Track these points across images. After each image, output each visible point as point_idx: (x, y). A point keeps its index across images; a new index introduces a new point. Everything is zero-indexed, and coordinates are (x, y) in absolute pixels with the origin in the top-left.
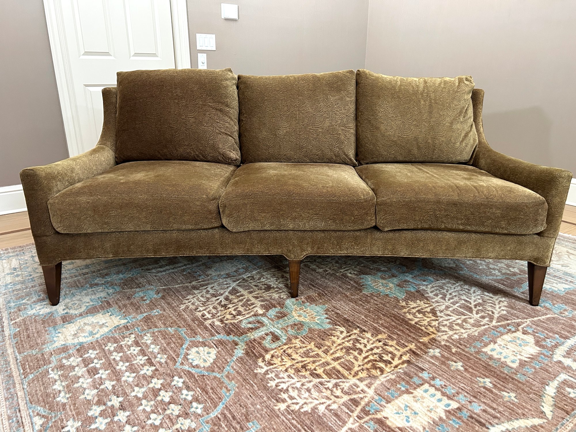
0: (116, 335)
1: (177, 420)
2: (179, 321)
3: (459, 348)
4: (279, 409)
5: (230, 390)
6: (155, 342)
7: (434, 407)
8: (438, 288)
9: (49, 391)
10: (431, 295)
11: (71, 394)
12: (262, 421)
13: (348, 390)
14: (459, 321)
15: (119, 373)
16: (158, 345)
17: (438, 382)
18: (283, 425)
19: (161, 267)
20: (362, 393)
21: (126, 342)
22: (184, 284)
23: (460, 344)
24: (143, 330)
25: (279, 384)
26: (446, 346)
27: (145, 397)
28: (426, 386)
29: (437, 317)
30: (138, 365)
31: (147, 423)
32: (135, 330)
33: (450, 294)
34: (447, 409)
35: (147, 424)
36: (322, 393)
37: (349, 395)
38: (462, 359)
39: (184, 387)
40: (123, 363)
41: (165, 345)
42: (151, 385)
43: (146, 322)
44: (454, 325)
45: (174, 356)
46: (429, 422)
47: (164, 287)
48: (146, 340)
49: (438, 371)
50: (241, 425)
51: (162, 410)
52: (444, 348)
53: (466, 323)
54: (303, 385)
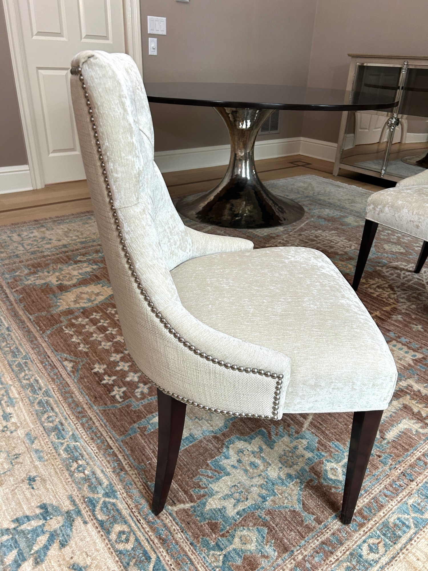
7: (402, 357)
9: (69, 342)
10: (387, 274)
11: (89, 345)
14: (414, 295)
17: (403, 340)
28: (394, 342)
29: (395, 291)
34: (414, 358)
38: (422, 323)
49: (402, 332)
52: (405, 315)
53: (421, 296)
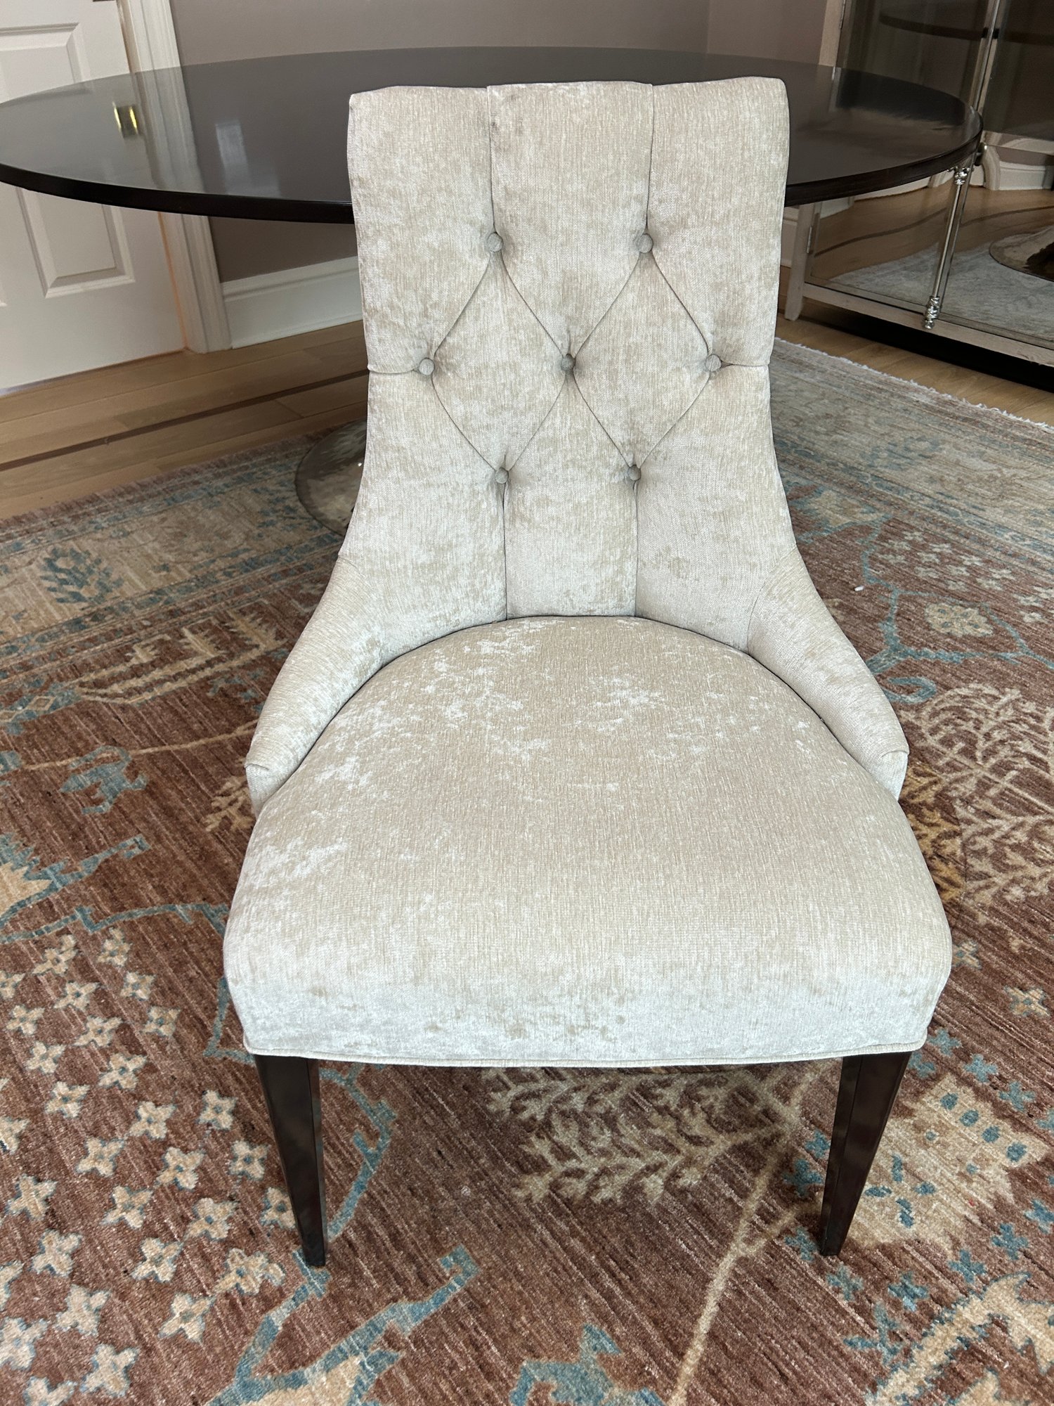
0: (18, 939)
1: (224, 1259)
2: (206, 876)
3: (1031, 935)
4: (529, 1199)
5: (377, 1135)
6: (139, 962)
7: (974, 1159)
8: (949, 715)
10: (932, 741)
12: (482, 1248)
13: (725, 1113)
14: (1021, 836)
15: (36, 1086)
16: (150, 973)
17: (981, 1068)
18: (545, 1256)
19: (136, 672)
20: (769, 1121)
21: (49, 965)
22: (211, 736)
23: (1031, 922)
24: (99, 916)
25: (523, 1103)
26: (992, 929)
27: (120, 1177)
28: (949, 1082)
29: (957, 821)
30: (93, 1054)
31: (135, 1275)
32: (74, 918)
33: (988, 736)
34: (1015, 1165)
35: (135, 1281)
36: (651, 1130)
37: (728, 1131)
38: (1041, 975)
39: (237, 1130)
40: (47, 1047)
41: (170, 972)
42: (137, 1129)
43: (105, 885)
44: (1007, 850)
45: (199, 1012)
46: (967, 1220)
47: (150, 750)
48: (112, 955)
49: (977, 1024)
50: (419, 1266)
51: (178, 1225)
52: (988, 938)
53: (1041, 840)
54: (591, 1101)
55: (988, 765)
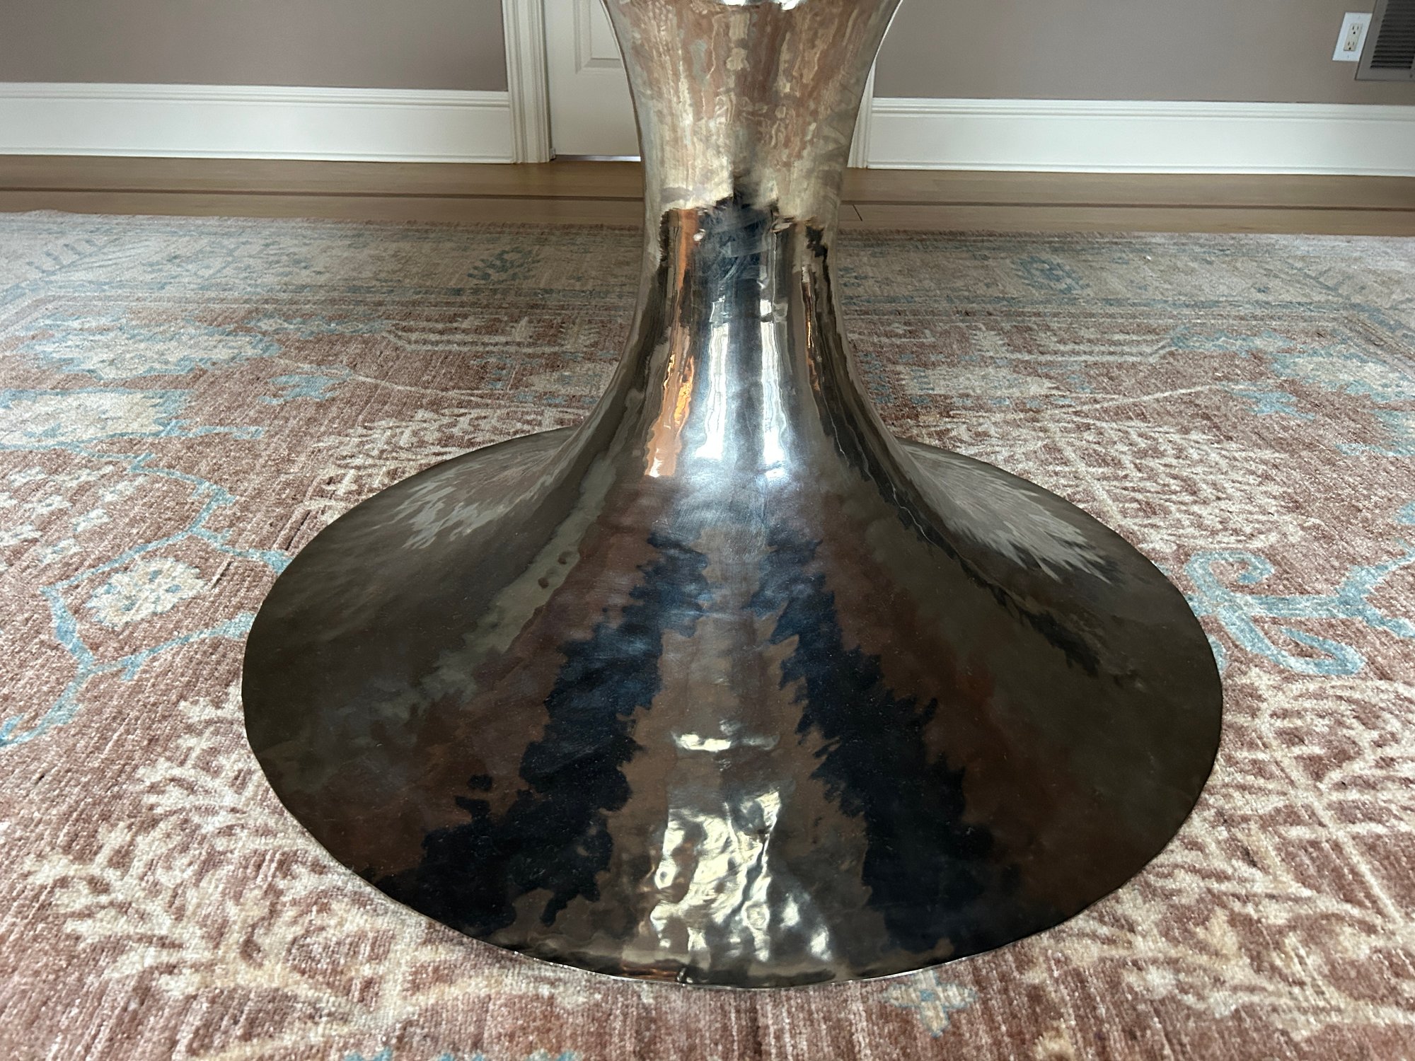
0: (84, 454)
16: (112, 516)
19: (444, 332)
21: (69, 478)
22: (427, 387)
24: (150, 465)
32: (135, 458)
41: (125, 522)
43: (190, 448)
45: (91, 558)
47: (368, 380)
48: (113, 492)
55: (1336, 796)
